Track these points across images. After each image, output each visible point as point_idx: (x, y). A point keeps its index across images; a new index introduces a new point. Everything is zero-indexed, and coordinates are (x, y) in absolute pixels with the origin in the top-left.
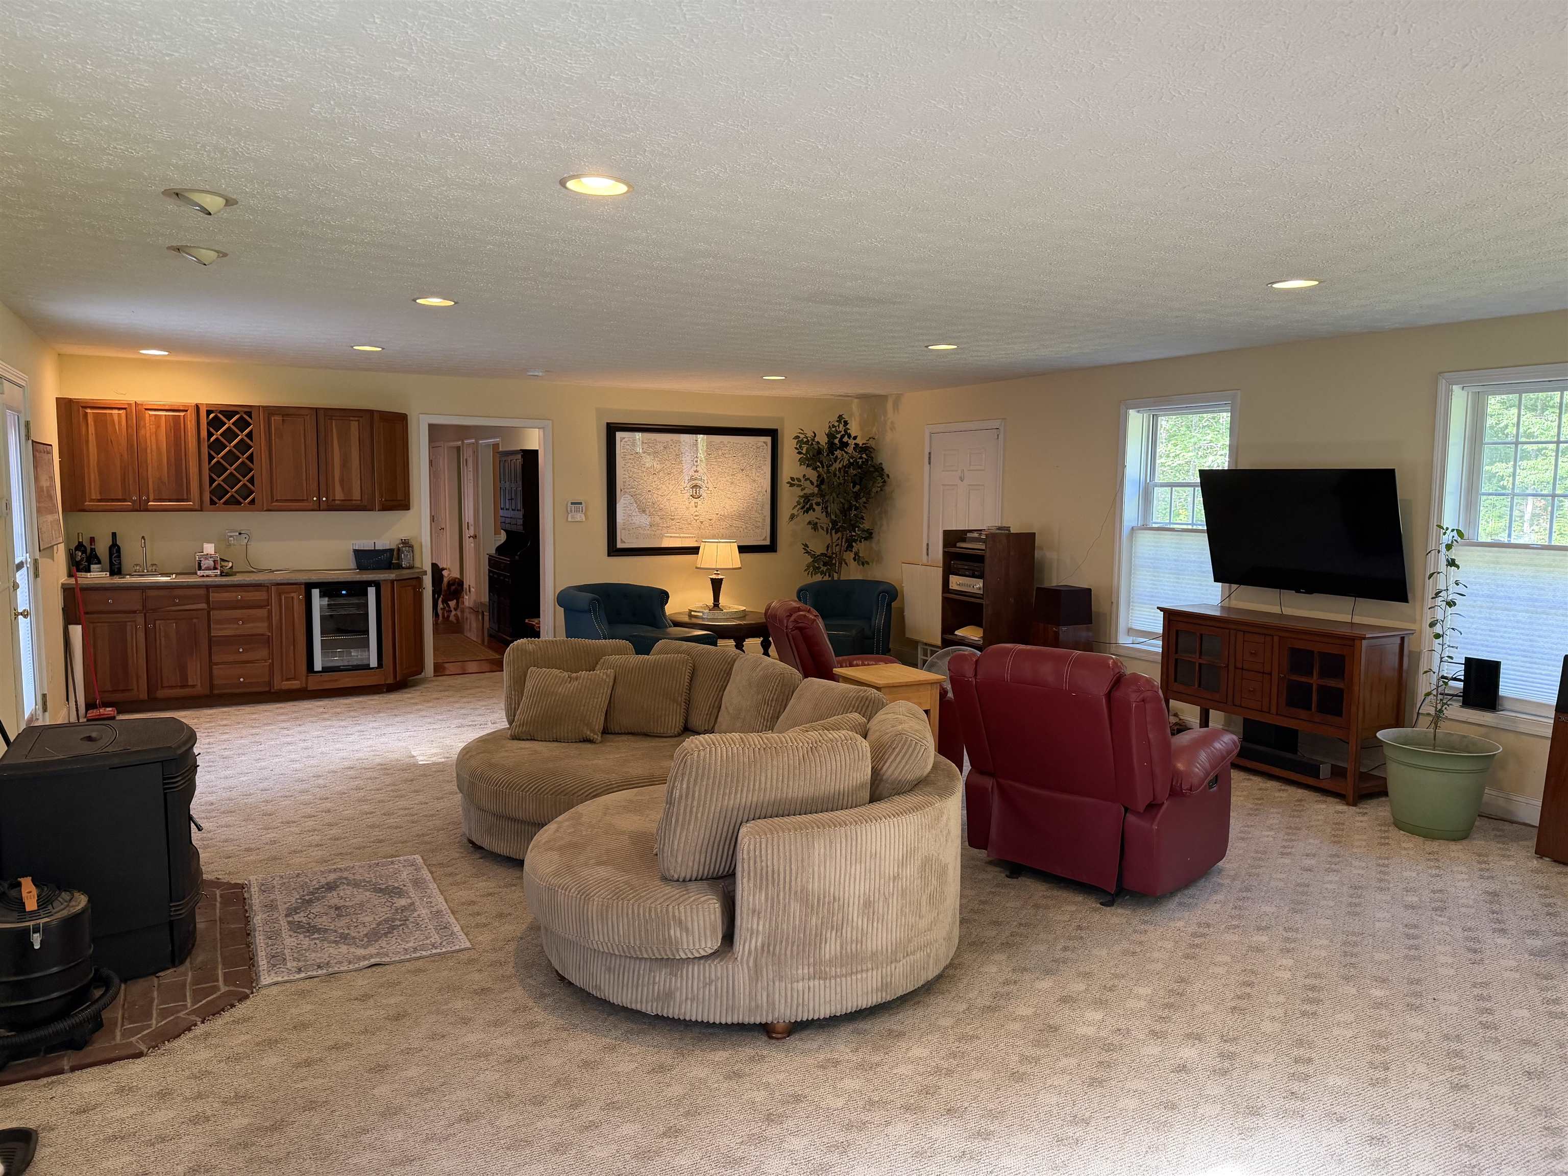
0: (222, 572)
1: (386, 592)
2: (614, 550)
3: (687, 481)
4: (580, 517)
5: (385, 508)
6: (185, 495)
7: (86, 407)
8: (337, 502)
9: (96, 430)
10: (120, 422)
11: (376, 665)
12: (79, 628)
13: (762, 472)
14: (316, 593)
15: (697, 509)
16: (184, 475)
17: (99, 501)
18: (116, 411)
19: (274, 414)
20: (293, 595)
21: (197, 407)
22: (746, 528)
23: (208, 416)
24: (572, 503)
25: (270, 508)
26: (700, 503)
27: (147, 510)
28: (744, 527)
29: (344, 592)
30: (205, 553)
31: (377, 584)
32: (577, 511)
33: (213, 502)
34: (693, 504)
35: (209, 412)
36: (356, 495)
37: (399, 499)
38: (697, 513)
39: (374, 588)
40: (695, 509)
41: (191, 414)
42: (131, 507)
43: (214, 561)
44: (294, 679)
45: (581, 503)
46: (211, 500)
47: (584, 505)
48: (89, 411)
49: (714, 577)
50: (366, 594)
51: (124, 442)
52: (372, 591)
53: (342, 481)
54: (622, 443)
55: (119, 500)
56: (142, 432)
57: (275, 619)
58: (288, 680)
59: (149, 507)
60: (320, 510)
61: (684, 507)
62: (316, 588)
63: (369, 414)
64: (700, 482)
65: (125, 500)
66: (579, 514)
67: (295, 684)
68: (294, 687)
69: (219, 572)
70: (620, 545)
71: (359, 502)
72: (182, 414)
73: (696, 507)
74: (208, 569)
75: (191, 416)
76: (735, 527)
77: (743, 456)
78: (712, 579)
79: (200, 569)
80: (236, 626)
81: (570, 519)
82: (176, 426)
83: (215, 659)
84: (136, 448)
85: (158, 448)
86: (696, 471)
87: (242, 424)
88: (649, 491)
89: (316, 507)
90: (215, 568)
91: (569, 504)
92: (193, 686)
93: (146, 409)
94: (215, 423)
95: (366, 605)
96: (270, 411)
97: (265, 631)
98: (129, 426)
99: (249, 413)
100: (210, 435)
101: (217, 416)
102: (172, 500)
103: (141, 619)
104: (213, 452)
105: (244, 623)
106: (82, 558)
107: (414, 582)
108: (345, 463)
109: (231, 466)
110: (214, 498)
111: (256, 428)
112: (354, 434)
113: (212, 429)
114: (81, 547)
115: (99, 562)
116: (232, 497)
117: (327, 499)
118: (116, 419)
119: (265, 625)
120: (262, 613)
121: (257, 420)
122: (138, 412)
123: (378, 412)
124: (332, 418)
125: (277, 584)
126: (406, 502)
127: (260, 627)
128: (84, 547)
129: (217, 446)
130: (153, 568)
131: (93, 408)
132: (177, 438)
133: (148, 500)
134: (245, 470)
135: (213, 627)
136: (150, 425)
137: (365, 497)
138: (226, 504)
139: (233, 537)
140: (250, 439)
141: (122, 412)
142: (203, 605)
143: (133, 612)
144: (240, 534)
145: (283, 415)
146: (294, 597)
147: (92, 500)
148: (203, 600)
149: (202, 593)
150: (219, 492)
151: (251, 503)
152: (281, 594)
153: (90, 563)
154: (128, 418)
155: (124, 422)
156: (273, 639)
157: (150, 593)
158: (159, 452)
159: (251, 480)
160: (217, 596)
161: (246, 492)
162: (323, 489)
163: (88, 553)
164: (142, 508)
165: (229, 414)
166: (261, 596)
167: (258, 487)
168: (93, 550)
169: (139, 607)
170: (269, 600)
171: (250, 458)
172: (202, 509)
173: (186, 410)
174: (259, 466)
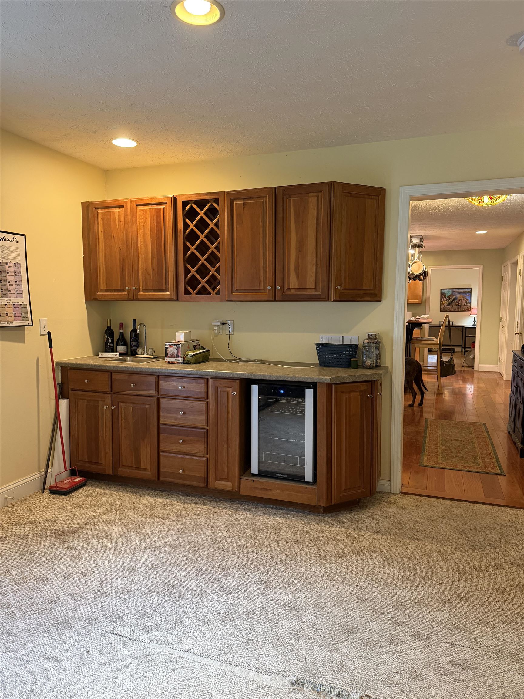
0: (184, 360)
1: (322, 392)
5: (342, 298)
6: (164, 286)
7: (97, 208)
8: (292, 291)
9: (104, 228)
10: (119, 219)
11: (312, 480)
12: (66, 402)
14: (255, 389)
16: (164, 266)
17: (106, 291)
18: (117, 210)
19: (236, 200)
20: (228, 389)
21: (175, 199)
23: (184, 207)
25: (233, 298)
27: (138, 300)
29: (282, 391)
30: (177, 341)
31: (314, 386)
33: (187, 293)
35: (185, 204)
36: (311, 282)
37: (364, 288)
39: (312, 390)
41: (169, 206)
42: (127, 297)
43: (177, 349)
44: (227, 480)
46: (186, 290)
48: (100, 211)
50: (303, 396)
52: (309, 393)
53: (297, 267)
55: (120, 291)
56: (134, 227)
57: (212, 412)
58: (222, 479)
59: (139, 297)
60: (275, 300)
62: (255, 384)
63: (329, 187)
65: (123, 290)
67: (227, 485)
68: (227, 489)
69: (181, 360)
71: (314, 290)
72: (162, 206)
74: (172, 356)
75: (169, 208)
79: (166, 355)
80: (178, 415)
82: (158, 218)
83: (163, 446)
85: (145, 242)
87: (213, 212)
89: (272, 297)
90: (178, 356)
92: (145, 470)
93: (138, 205)
94: (191, 214)
96: (233, 196)
97: (203, 425)
98: (126, 222)
99: (217, 201)
100: (186, 226)
101: (192, 207)
102: (154, 291)
103: (108, 400)
104: (188, 244)
105: (184, 413)
106: (108, 341)
107: (363, 387)
108: (301, 246)
109: (203, 256)
110: (189, 289)
111: (223, 216)
112: (312, 212)
113: (188, 221)
114: (109, 332)
115: (125, 344)
116: (203, 287)
117: (282, 287)
118: (117, 217)
119: (203, 418)
120: (202, 404)
121: (223, 208)
122: (132, 208)
123: (344, 186)
124: (290, 196)
125: (216, 378)
126: (377, 292)
127: (199, 420)
128: (112, 332)
129: (191, 237)
130: (150, 352)
131: (102, 208)
132: (159, 231)
133: (138, 290)
134: (213, 259)
135: (162, 414)
136: (140, 221)
137: (320, 285)
138: (198, 294)
139: (218, 326)
140: (218, 228)
141: (121, 209)
142: (153, 392)
143: (106, 393)
144: (223, 324)
145: (244, 199)
146: (233, 393)
147: (101, 290)
148: (154, 387)
149: (153, 380)
150: (192, 283)
151: (218, 293)
152: (217, 388)
153: (117, 345)
154: (126, 215)
155: (122, 220)
156: (211, 434)
157: (115, 376)
158: (146, 245)
159: (218, 271)
160: (164, 385)
161: (213, 282)
162: (279, 275)
163: (116, 336)
164: (134, 298)
165: (201, 203)
166: (198, 388)
167: (223, 277)
168: (122, 334)
169: (108, 389)
170: (207, 393)
171: (217, 248)
172: (177, 299)
173: (165, 203)
174: (224, 255)
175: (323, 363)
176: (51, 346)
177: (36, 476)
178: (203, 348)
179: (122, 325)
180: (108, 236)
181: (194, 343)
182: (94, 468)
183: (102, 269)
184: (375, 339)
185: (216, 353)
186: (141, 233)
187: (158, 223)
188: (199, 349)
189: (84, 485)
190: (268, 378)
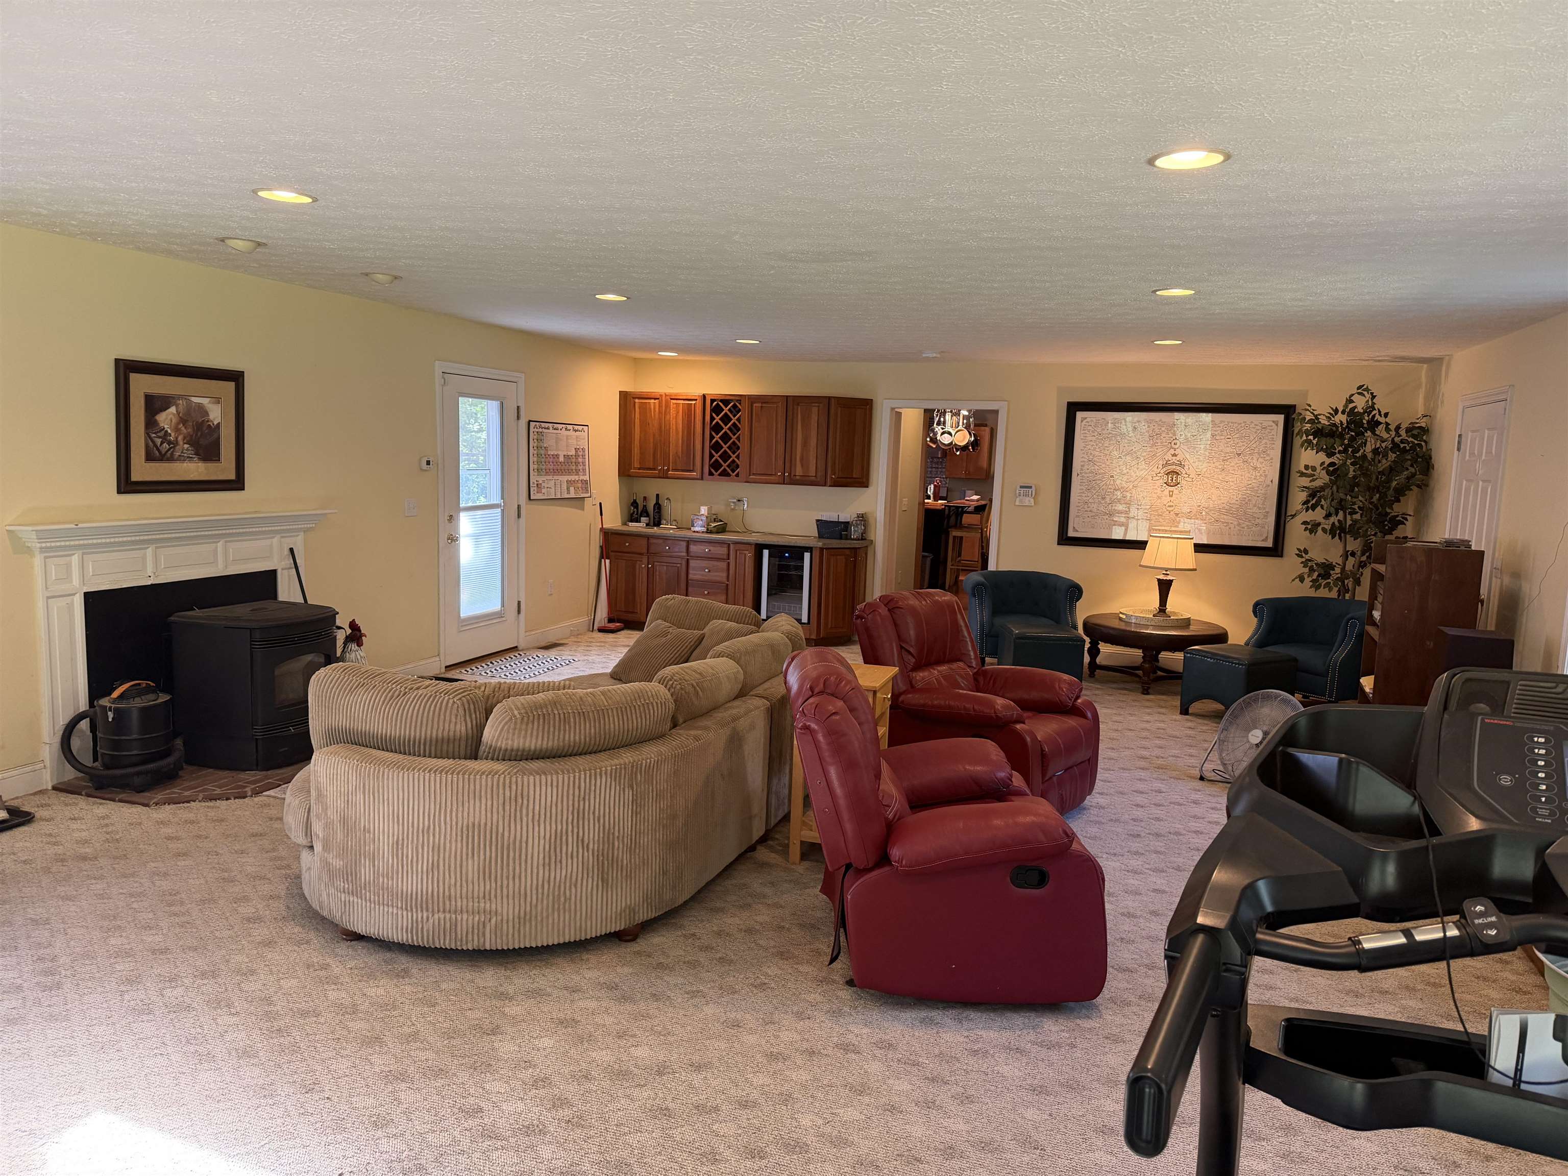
0: (708, 529)
1: (816, 554)
2: (1064, 539)
3: (1160, 466)
4: (1029, 501)
5: (836, 484)
6: (692, 467)
7: (633, 398)
8: (798, 477)
9: (640, 416)
10: (654, 408)
11: (806, 621)
12: (608, 561)
13: (1268, 458)
14: (766, 553)
15: (1172, 499)
16: (692, 451)
17: (639, 469)
18: (652, 401)
19: (755, 403)
20: (745, 552)
21: (704, 396)
22: (1239, 524)
23: (711, 404)
24: (1021, 487)
25: (749, 480)
26: (1176, 492)
27: (667, 478)
28: (1236, 523)
29: (787, 555)
30: (700, 513)
31: (809, 549)
32: (1026, 495)
33: (711, 474)
34: (1166, 492)
35: (712, 401)
36: (812, 471)
37: (854, 476)
38: (1171, 504)
39: (811, 552)
40: (1169, 499)
41: (700, 402)
42: (656, 475)
45: (1031, 487)
46: (710, 471)
47: (1033, 487)
48: (637, 401)
49: (1162, 577)
50: (802, 559)
51: (656, 423)
52: (807, 556)
53: (802, 459)
54: (1084, 422)
55: (651, 469)
56: (668, 417)
57: (732, 570)
59: (668, 475)
60: (784, 484)
61: (1155, 496)
62: (766, 548)
63: (827, 401)
64: (1178, 468)
65: (654, 469)
66: (1027, 499)
69: (704, 529)
70: (1071, 534)
71: (814, 478)
72: (694, 402)
73: (1171, 496)
74: (699, 526)
75: (699, 404)
76: (1223, 523)
77: (1240, 438)
78: (1159, 580)
79: (693, 525)
80: (703, 573)
81: (1017, 503)
82: (689, 411)
84: (663, 431)
85: (677, 430)
86: (1175, 455)
87: (735, 410)
88: (1112, 476)
89: (781, 481)
91: (1019, 487)
93: (671, 399)
94: (717, 410)
95: (801, 568)
96: (753, 399)
97: (725, 580)
98: (660, 412)
99: (739, 401)
100: (712, 419)
101: (718, 404)
102: (683, 471)
103: (645, 560)
104: (713, 433)
105: (709, 571)
106: (634, 512)
107: (847, 552)
108: (805, 444)
109: (725, 444)
110: (713, 470)
111: (744, 414)
112: (814, 417)
113: (714, 415)
114: (635, 504)
115: (648, 516)
116: (725, 469)
117: (790, 474)
118: (652, 407)
119: (725, 575)
120: (723, 565)
121: (744, 407)
122: (667, 402)
123: (838, 399)
124: (798, 405)
125: (736, 543)
126: (864, 480)
127: (721, 576)
128: (637, 504)
129: (716, 428)
130: (674, 523)
131: (639, 398)
132: (689, 422)
133: (668, 470)
134: (735, 447)
135: (691, 571)
136: (673, 412)
137: (819, 474)
138: (719, 475)
139: (734, 502)
140: (740, 423)
141: (656, 401)
142: (684, 554)
143: (641, 554)
144: (739, 501)
145: (762, 403)
146: (749, 555)
147: (635, 468)
148: (684, 550)
149: (684, 544)
150: (715, 466)
151: (737, 475)
152: (736, 551)
153: (641, 516)
154: (660, 406)
155: (657, 409)
156: (730, 587)
157: (652, 541)
158: (677, 433)
159: (738, 457)
160: (694, 548)
161: (734, 466)
162: (787, 465)
163: (640, 508)
164: (664, 476)
165: (726, 402)
166: (723, 551)
167: (742, 462)
168: (645, 506)
169: (645, 551)
170: (729, 555)
171: (738, 438)
172: (702, 479)
173: (696, 400)
174: (744, 445)
175: (821, 536)
176: (601, 514)
177: (585, 619)
178: (722, 521)
179: (645, 498)
180: (644, 424)
181: (715, 517)
182: (630, 617)
183: (636, 450)
184: (862, 517)
185: (734, 524)
186: (673, 422)
187: (689, 416)
188: (718, 522)
189: (622, 629)
190: (776, 544)
